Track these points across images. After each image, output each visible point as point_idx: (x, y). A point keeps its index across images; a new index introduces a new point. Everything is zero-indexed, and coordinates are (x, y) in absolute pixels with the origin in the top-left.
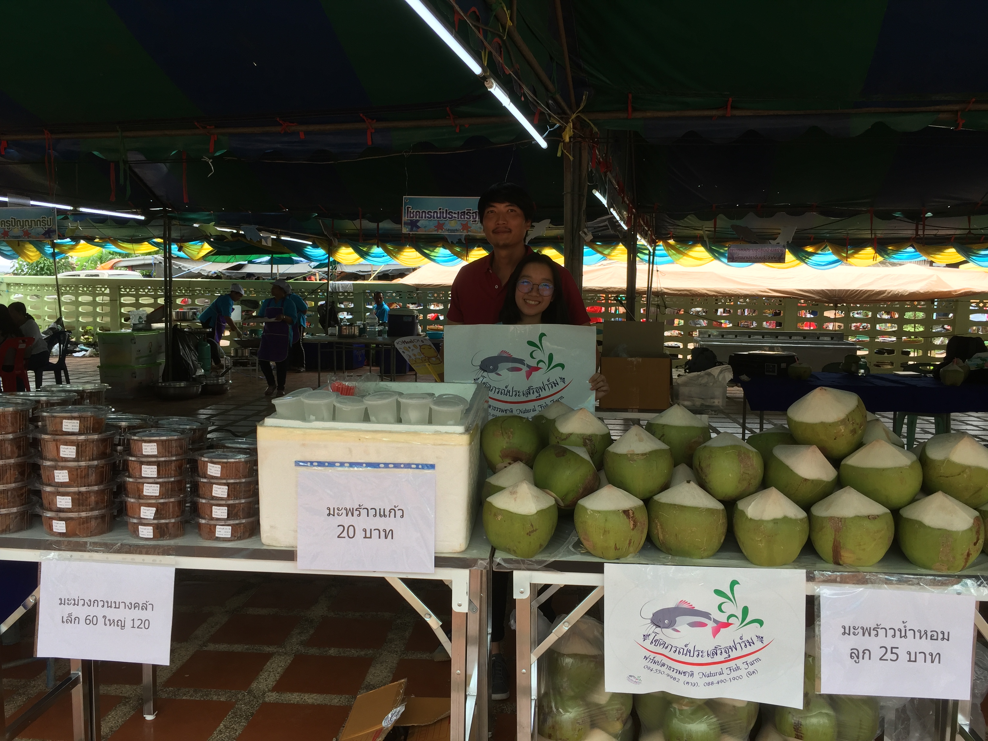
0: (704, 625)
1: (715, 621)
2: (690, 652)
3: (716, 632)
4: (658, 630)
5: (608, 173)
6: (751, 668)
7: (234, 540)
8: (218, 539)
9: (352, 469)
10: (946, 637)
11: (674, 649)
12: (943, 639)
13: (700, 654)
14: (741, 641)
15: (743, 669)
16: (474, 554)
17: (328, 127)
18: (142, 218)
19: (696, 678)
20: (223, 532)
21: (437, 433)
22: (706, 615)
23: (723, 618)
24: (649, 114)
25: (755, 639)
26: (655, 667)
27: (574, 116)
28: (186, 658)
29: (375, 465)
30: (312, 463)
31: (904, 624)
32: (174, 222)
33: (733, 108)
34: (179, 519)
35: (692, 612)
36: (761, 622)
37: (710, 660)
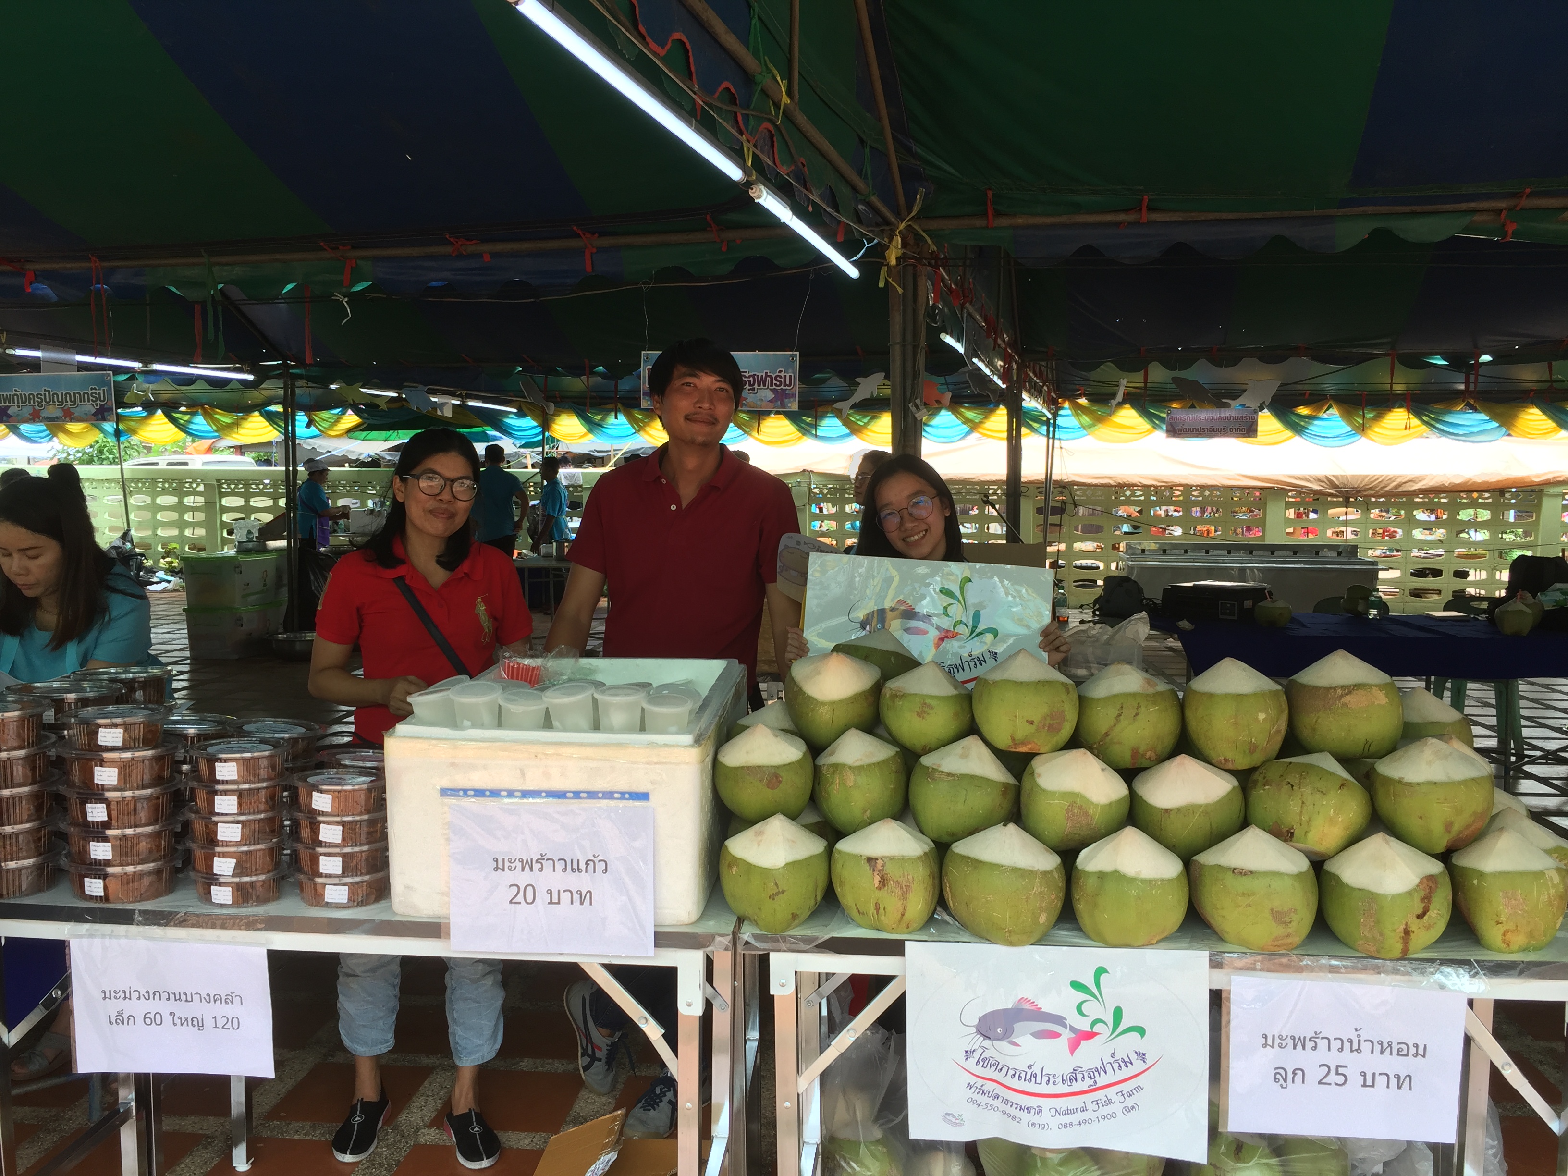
0: (1056, 1035)
1: (1072, 1029)
2: (1036, 1077)
3: (1074, 1046)
4: (987, 1043)
5: (968, 305)
6: (1129, 1102)
7: (353, 907)
8: (328, 905)
9: (525, 800)
10: (1420, 1052)
11: (1011, 1072)
12: (1416, 1054)
13: (1050, 1079)
14: (1112, 1060)
15: (1117, 1104)
16: (710, 926)
17: (525, 246)
18: (251, 377)
19: (1046, 1117)
20: (337, 894)
21: (652, 745)
22: (1059, 1020)
23: (1084, 1025)
24: (1020, 221)
25: (1134, 1057)
26: (984, 1099)
27: (902, 226)
28: (302, 1075)
29: (560, 795)
30: (465, 791)
31: (1357, 1033)
32: (299, 383)
33: (1150, 209)
34: (271, 874)
35: (1039, 1015)
36: (1141, 1031)
37: (1066, 1089)
